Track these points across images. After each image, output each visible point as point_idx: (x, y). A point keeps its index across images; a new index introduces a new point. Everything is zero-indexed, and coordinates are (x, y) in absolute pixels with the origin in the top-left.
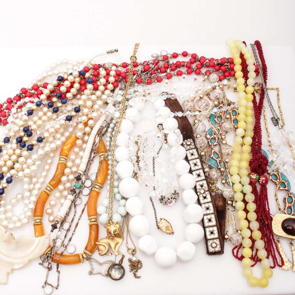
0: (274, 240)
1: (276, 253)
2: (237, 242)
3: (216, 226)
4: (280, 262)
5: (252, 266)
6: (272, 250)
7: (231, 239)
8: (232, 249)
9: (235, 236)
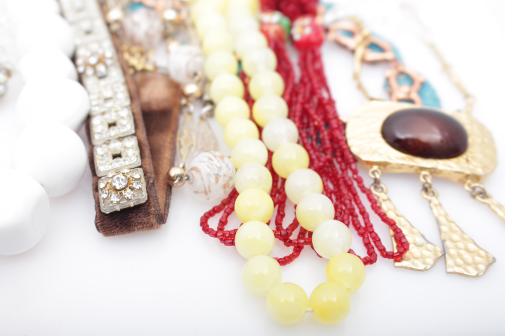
0: (360, 181)
1: (375, 219)
2: (213, 180)
3: (135, 135)
4: (390, 245)
5: (283, 262)
6: (357, 211)
7: (194, 172)
8: (202, 214)
9: (206, 160)
